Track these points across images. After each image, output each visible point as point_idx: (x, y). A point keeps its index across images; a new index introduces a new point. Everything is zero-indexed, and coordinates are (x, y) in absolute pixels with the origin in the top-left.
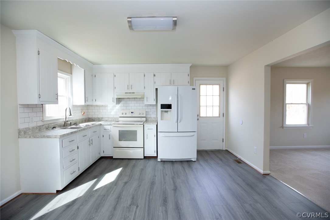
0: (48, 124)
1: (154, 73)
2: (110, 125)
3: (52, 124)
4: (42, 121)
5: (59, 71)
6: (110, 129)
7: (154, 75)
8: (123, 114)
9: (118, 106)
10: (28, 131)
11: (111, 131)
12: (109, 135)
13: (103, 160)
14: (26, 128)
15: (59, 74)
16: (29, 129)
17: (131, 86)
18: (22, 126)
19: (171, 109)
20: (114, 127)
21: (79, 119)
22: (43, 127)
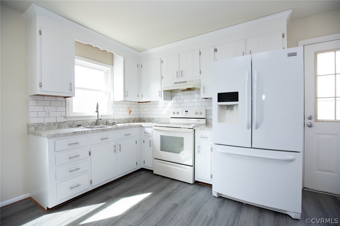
0: (74, 121)
1: (214, 46)
2: (151, 127)
3: (79, 122)
4: (64, 117)
5: (76, 56)
6: (151, 133)
7: (216, 50)
8: (174, 113)
9: (170, 103)
10: (41, 127)
11: (152, 135)
12: (150, 141)
13: (142, 172)
14: (38, 123)
15: (77, 61)
16: (43, 124)
17: (182, 72)
18: (33, 121)
19: (238, 101)
20: (155, 131)
21: (124, 119)
22: (65, 124)
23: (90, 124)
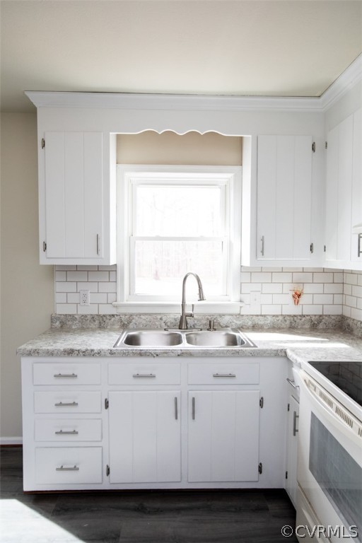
4: (111, 304)
18: (61, 310)
21: (277, 316)
22: (113, 319)
23: (169, 324)
